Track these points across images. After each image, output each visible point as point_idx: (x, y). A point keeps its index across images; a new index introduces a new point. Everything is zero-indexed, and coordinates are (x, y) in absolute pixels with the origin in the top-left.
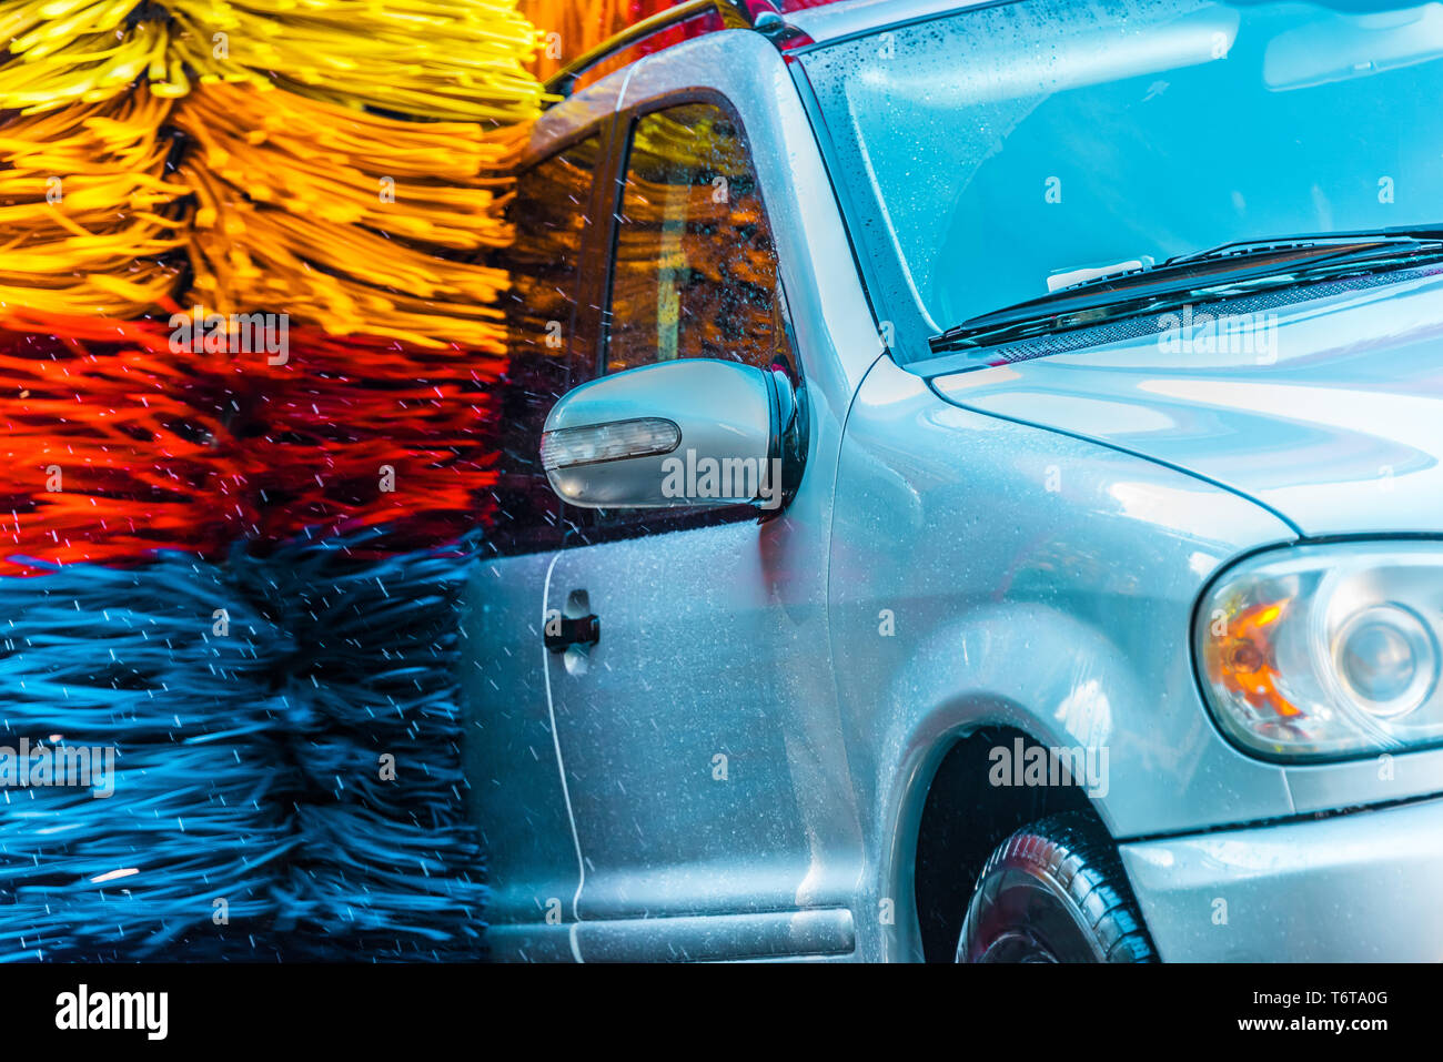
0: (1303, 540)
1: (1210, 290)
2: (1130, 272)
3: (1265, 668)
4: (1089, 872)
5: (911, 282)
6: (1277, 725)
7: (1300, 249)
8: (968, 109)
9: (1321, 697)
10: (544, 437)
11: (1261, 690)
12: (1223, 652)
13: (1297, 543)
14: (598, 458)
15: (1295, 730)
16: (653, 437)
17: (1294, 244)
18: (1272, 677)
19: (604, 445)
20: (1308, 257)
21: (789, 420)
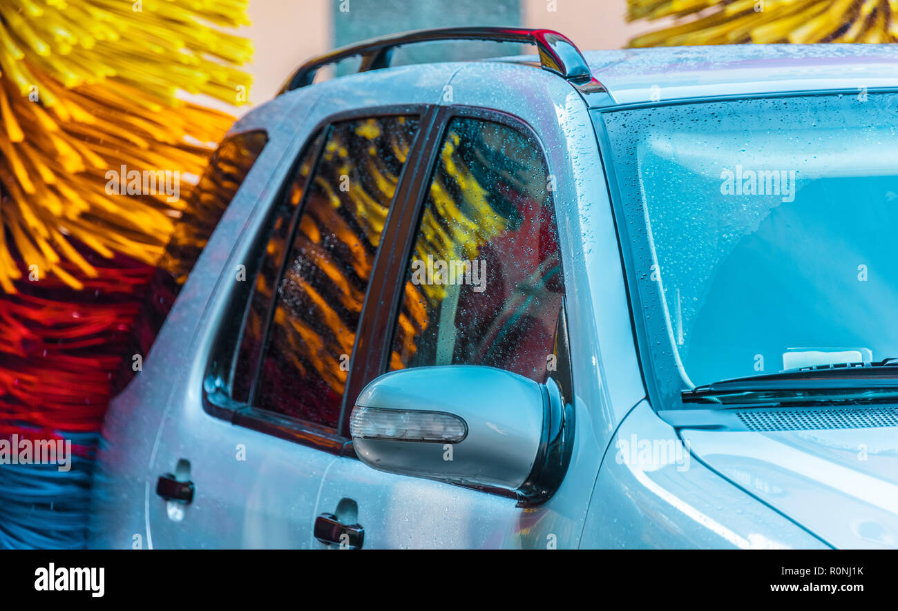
2: (853, 365)
10: (355, 410)
14: (397, 437)
19: (404, 428)
21: (558, 431)
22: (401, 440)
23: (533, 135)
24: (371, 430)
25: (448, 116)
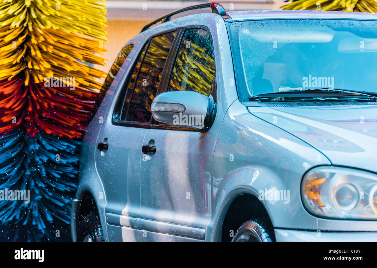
0: (332, 165)
1: (317, 98)
2: (299, 90)
3: (317, 193)
4: (266, 233)
5: (246, 82)
6: (317, 207)
7: (340, 92)
8: (267, 43)
9: (329, 203)
10: (153, 103)
11: (315, 198)
12: (308, 188)
13: (331, 165)
14: (165, 111)
15: (322, 210)
16: (179, 108)
17: (339, 91)
18: (318, 196)
19: (167, 108)
20: (342, 95)
21: (212, 110)
22: (166, 112)
23: (208, 30)
24: (157, 109)
25: (185, 29)
